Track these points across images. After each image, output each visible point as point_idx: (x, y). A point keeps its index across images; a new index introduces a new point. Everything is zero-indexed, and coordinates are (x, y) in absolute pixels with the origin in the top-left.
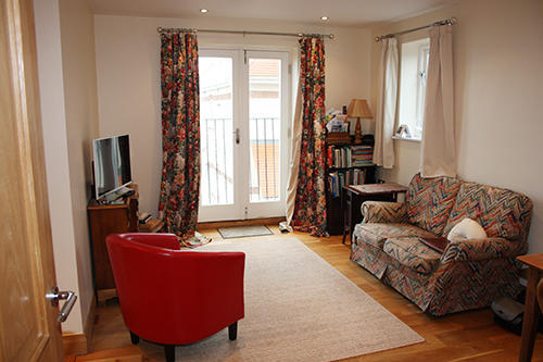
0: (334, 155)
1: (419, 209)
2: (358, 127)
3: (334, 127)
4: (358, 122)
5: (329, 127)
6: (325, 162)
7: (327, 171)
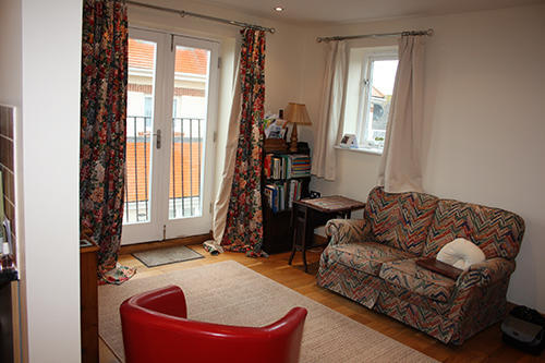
0: (273, 165)
1: (386, 226)
2: (294, 134)
3: (272, 133)
4: (295, 129)
5: (267, 133)
6: (262, 172)
7: (264, 181)
